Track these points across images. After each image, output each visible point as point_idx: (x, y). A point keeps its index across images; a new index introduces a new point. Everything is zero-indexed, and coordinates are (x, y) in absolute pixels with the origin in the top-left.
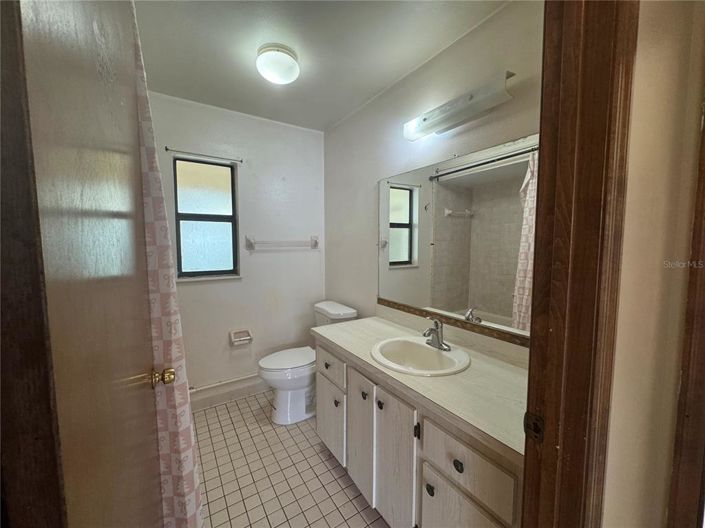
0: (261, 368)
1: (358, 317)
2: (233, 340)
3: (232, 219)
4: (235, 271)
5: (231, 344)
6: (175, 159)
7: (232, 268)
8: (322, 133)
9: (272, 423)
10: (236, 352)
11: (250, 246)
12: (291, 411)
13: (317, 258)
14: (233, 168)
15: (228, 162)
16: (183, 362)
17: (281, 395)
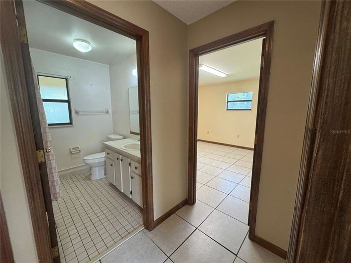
0: (84, 159)
1: (124, 138)
2: (72, 151)
3: (68, 101)
4: (71, 123)
5: (71, 153)
6: (38, 76)
7: (69, 122)
8: (108, 66)
9: (90, 179)
10: (73, 156)
11: (77, 113)
12: (98, 174)
13: (109, 117)
14: (67, 80)
15: (64, 77)
16: (52, 147)
17: (93, 169)
